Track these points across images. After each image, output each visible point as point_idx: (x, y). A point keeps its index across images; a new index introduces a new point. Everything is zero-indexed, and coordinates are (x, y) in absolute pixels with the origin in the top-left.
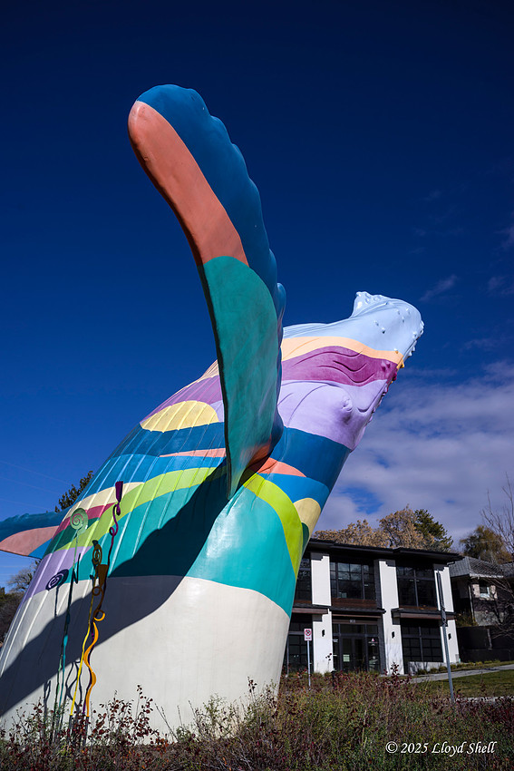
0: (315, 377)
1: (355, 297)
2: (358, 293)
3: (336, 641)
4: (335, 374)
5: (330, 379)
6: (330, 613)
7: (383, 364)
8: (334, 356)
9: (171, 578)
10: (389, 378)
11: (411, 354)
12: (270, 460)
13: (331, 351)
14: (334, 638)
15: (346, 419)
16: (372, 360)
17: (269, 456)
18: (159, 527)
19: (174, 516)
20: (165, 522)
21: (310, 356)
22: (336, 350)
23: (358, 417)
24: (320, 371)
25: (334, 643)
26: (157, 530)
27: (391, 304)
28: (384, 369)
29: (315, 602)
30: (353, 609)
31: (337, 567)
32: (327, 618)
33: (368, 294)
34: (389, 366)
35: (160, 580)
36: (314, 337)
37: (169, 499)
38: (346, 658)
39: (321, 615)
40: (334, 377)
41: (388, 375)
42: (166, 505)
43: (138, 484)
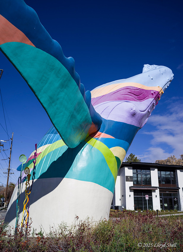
0: (120, 99)
1: (143, 67)
2: (145, 65)
3: (161, 199)
4: (128, 97)
5: (126, 99)
6: (158, 189)
7: (152, 92)
8: (128, 90)
9: (59, 178)
10: (155, 98)
11: (167, 87)
12: (99, 132)
13: (127, 88)
14: (160, 198)
15: (133, 115)
16: (147, 91)
17: (98, 131)
18: (55, 160)
19: (61, 156)
20: (57, 158)
21: (118, 91)
22: (129, 88)
23: (139, 114)
24: (122, 97)
25: (160, 200)
26: (55, 161)
27: (157, 68)
28: (152, 94)
29: (153, 185)
30: (167, 188)
31: (160, 173)
32: (158, 191)
33: (149, 65)
34: (155, 93)
35: (55, 179)
36: (120, 84)
37: (60, 149)
38: (166, 205)
39: (155, 190)
40: (128, 99)
41: (154, 96)
42: (58, 152)
43: (50, 144)
